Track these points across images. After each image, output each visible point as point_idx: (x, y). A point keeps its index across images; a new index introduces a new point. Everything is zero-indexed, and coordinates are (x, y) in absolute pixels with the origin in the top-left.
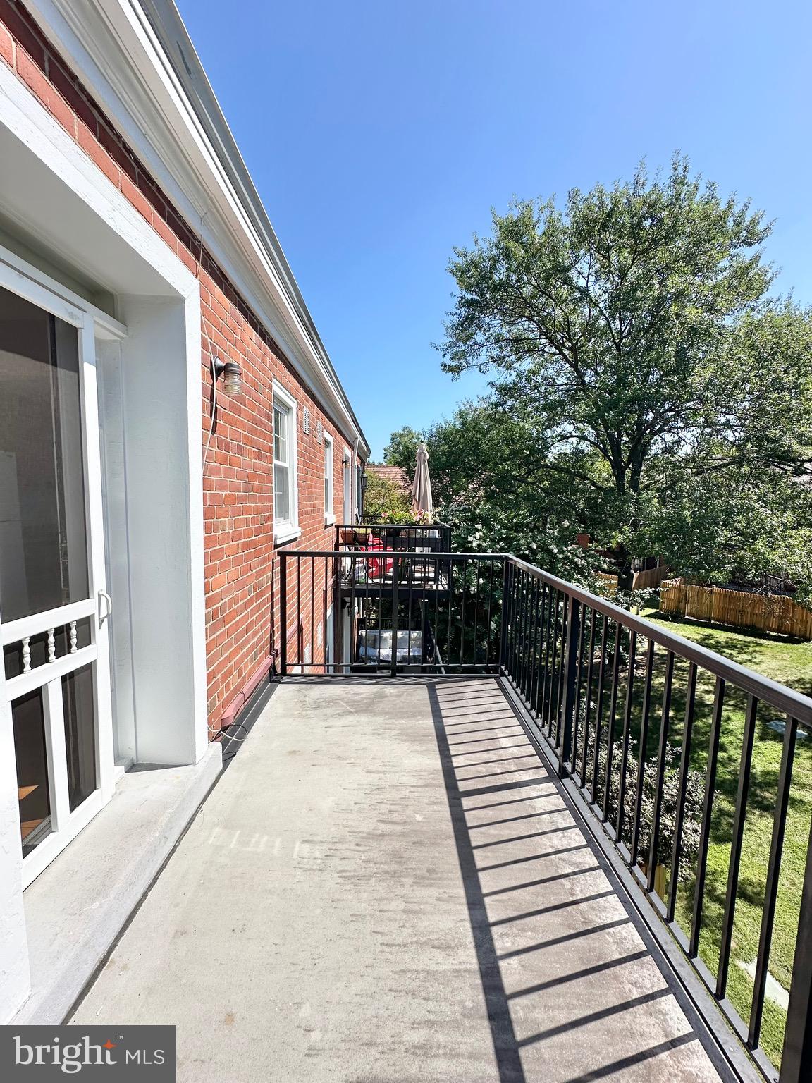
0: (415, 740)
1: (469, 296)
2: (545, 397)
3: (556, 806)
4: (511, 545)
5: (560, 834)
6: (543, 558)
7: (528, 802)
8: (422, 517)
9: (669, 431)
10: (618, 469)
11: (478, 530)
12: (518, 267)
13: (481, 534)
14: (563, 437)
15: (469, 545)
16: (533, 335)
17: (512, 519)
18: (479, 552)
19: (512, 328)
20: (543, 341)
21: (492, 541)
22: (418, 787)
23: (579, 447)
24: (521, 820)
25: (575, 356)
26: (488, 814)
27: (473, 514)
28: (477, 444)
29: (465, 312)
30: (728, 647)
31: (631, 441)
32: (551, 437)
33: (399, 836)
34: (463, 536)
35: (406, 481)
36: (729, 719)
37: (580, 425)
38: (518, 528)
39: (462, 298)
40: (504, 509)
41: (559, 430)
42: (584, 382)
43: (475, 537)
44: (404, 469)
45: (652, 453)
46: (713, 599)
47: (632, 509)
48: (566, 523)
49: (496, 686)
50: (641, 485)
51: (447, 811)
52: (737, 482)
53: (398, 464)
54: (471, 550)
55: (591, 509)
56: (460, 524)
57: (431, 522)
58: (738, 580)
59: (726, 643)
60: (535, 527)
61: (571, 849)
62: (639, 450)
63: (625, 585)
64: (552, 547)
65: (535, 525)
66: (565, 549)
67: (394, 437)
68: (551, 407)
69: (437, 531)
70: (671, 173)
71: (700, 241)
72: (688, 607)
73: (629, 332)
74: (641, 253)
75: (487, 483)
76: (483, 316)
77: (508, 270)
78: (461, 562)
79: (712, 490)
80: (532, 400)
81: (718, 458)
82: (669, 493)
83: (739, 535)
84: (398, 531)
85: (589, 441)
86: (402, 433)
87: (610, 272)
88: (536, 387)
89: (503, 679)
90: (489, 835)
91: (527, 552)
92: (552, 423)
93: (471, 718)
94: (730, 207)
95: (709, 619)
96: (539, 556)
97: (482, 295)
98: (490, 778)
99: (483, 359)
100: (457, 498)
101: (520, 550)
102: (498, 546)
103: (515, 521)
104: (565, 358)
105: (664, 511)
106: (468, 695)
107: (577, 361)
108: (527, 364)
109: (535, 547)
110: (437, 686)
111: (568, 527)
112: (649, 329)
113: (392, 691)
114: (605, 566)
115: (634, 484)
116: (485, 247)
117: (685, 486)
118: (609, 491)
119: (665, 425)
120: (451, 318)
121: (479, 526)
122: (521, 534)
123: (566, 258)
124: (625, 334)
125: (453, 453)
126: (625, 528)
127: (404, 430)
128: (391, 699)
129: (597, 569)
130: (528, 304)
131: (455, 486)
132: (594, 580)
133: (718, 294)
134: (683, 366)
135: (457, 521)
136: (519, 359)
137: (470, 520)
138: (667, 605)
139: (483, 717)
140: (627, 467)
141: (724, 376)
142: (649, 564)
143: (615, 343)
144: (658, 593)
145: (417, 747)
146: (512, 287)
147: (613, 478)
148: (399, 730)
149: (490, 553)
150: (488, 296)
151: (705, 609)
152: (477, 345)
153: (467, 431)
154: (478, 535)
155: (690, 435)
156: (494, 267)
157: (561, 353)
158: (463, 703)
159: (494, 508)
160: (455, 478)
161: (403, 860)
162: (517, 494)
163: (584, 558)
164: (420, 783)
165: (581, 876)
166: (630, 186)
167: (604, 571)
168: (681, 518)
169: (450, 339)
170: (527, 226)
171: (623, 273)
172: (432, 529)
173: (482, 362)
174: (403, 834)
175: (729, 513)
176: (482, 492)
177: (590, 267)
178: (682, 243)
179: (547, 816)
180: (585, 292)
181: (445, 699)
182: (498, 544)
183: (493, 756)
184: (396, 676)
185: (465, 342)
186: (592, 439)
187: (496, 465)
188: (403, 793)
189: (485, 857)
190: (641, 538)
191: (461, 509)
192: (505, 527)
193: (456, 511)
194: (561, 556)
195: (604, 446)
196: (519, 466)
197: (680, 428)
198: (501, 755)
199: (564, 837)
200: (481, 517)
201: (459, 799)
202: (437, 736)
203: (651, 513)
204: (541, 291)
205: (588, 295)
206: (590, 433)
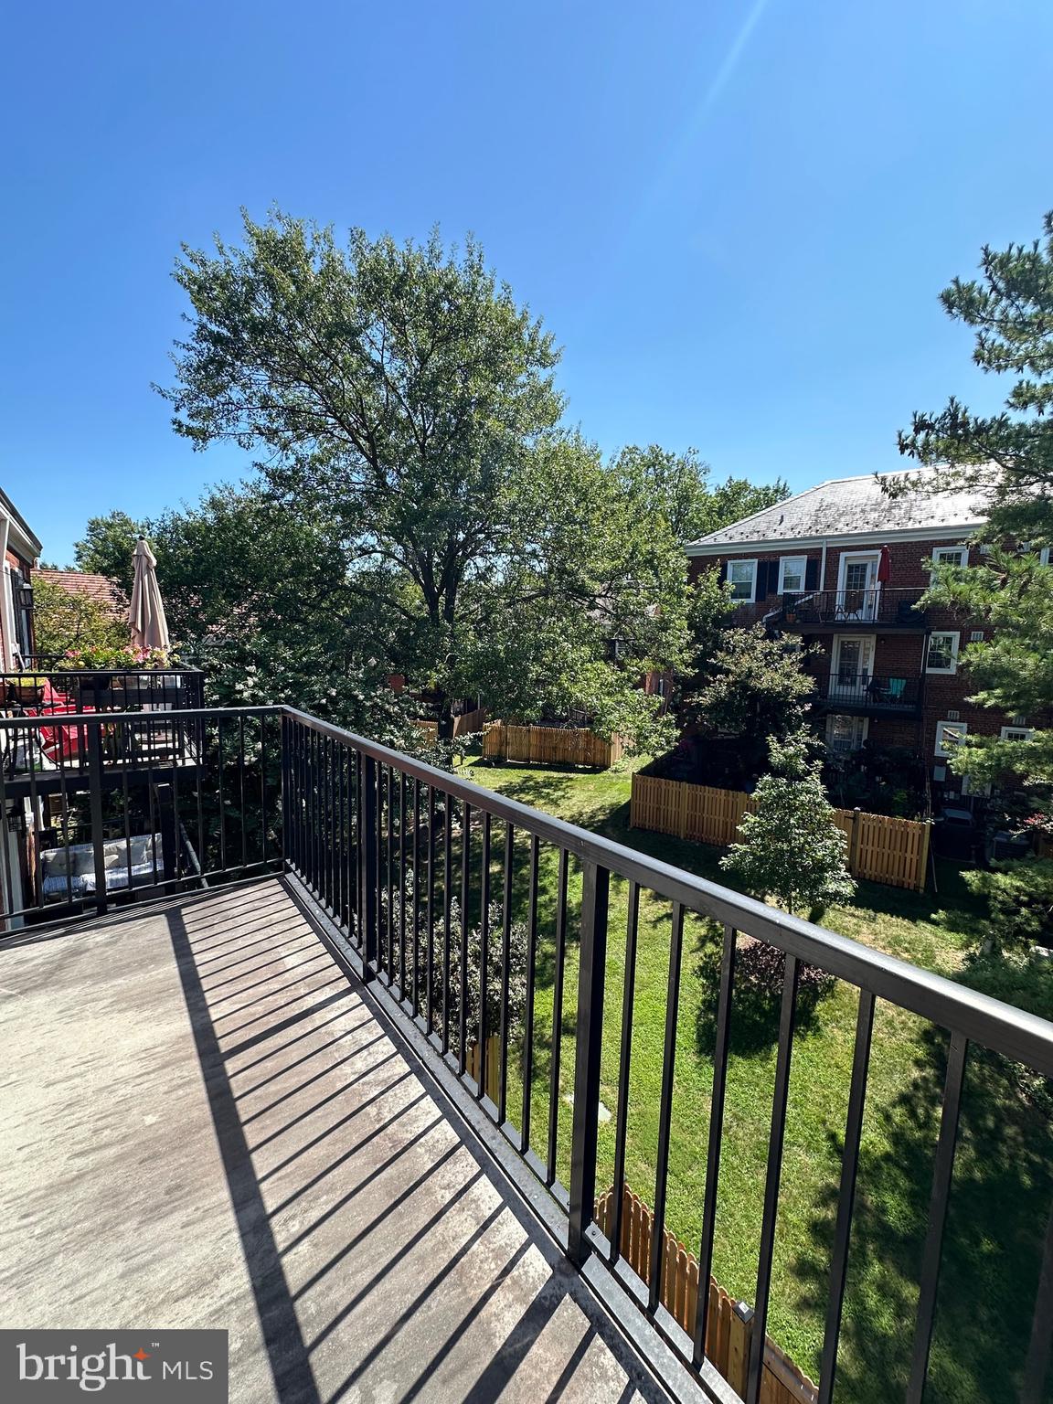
0: (143, 1004)
1: (213, 327)
2: (337, 496)
3: (359, 1020)
4: (301, 693)
5: (365, 1053)
6: (346, 708)
7: (323, 1030)
8: (148, 657)
9: (481, 555)
10: (431, 598)
11: (250, 674)
12: (287, 307)
13: (256, 679)
14: (364, 551)
15: (238, 696)
16: (316, 409)
17: (301, 658)
18: (254, 705)
19: (286, 392)
20: (332, 420)
21: (274, 688)
22: (148, 1073)
23: (385, 565)
24: (314, 1057)
25: (373, 448)
26: (266, 1068)
27: (242, 651)
28: (243, 550)
29: (209, 349)
30: (545, 787)
31: (443, 562)
32: (349, 549)
33: (113, 1163)
34: (227, 683)
35: (120, 600)
36: (549, 859)
37: (385, 538)
38: (310, 669)
39: (203, 327)
40: (290, 644)
41: (359, 542)
42: (385, 484)
43: (246, 685)
44: (115, 579)
45: (466, 578)
46: (528, 738)
47: (447, 642)
48: (373, 661)
49: (280, 888)
50: (457, 616)
51: (200, 1090)
52: (545, 616)
53: (106, 572)
54: (242, 702)
55: (403, 644)
56: (222, 666)
57: (167, 663)
58: (548, 717)
59: (544, 782)
60: (333, 667)
61: (378, 1066)
62: (452, 575)
63: (445, 732)
64: (356, 692)
65: (333, 665)
66: (373, 694)
67: (94, 527)
68: (346, 510)
69: (179, 677)
70: (467, 256)
71: (499, 346)
72: (510, 751)
73: (433, 433)
74: (440, 340)
75: (260, 607)
76: (239, 363)
77: (273, 306)
78: (225, 721)
79: (523, 623)
80: (318, 498)
81: (528, 588)
82: (484, 626)
83: (548, 670)
84: (102, 681)
85: (397, 559)
86: (110, 521)
87: (407, 352)
88: (323, 481)
89: (290, 877)
90: (268, 1095)
91: (324, 701)
92: (349, 530)
93: (240, 943)
94: (524, 319)
95: (528, 760)
96: (341, 705)
97: (235, 331)
98: (270, 1016)
99: (243, 426)
100: (214, 628)
101: (315, 699)
102: (282, 695)
103: (304, 659)
104: (360, 449)
105: (480, 645)
106: (235, 912)
107: (376, 457)
108: (310, 447)
109: (334, 694)
110: (184, 911)
111: (375, 666)
112: (455, 432)
113: (98, 939)
114: (421, 712)
115: (449, 614)
116: (236, 262)
117: (499, 618)
118: (421, 622)
119: (476, 548)
120: (184, 352)
121: (252, 669)
122: (314, 678)
123: (353, 315)
124: (429, 433)
125: (203, 560)
126: (441, 666)
127: (113, 517)
128: (97, 951)
129: (415, 716)
130: (304, 364)
131: (210, 609)
132: (411, 729)
133: (517, 411)
134: (488, 485)
135: (215, 662)
136: (300, 438)
137: (237, 660)
138: (489, 749)
139: (259, 936)
140: (440, 593)
141: (527, 500)
142: (470, 706)
143: (419, 442)
144: (480, 738)
145: (146, 1014)
146: (282, 333)
147: (426, 606)
148: (114, 995)
149: (270, 705)
150: (245, 336)
151: (524, 750)
152: (232, 404)
153: (224, 529)
154: (250, 682)
155: (501, 561)
156: (250, 296)
157: (355, 441)
158: (230, 924)
159: (273, 642)
160: (209, 597)
161: (121, 1197)
162: (307, 624)
163: (397, 703)
164: (154, 1064)
165: (390, 1093)
166: (424, 253)
167: (422, 718)
168: (495, 653)
169: (185, 385)
170: (297, 254)
171: (424, 360)
172: (170, 674)
173: (241, 431)
174: (120, 1158)
175: (537, 648)
176: (252, 620)
177: (385, 339)
178: (482, 343)
179: (349, 1037)
180: (379, 369)
181: (198, 927)
182: (283, 692)
183: (274, 985)
184: (106, 913)
185: (213, 396)
186: (400, 557)
187: (274, 582)
188: (121, 1092)
189: (263, 1128)
190: (458, 676)
191: (223, 644)
192: (292, 668)
193: (213, 647)
194: (368, 704)
195: (414, 566)
196: (308, 585)
197: (492, 553)
198: (286, 980)
199: (370, 1054)
200: (255, 656)
201: (222, 1064)
202: (184, 985)
203: (465, 648)
204: (323, 351)
205: (383, 373)
206: (398, 550)
